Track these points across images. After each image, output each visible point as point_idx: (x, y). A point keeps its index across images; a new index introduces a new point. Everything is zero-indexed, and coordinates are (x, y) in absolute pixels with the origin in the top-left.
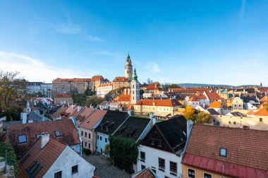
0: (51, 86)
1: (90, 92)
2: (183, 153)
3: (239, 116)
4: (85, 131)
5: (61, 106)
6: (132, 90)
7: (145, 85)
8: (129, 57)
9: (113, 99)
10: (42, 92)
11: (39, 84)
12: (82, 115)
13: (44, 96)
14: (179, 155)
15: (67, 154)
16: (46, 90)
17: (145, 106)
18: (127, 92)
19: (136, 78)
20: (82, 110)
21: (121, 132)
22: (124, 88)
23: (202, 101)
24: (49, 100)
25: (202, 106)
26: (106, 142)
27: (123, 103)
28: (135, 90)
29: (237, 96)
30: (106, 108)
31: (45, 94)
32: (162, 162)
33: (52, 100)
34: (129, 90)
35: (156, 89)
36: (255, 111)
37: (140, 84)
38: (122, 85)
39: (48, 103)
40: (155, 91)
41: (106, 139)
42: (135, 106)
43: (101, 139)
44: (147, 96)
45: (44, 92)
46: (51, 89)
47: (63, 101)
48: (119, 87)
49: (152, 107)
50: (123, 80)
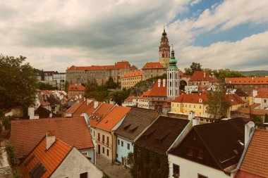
2: (235, 170)
4: (102, 133)
5: (75, 101)
6: (169, 80)
9: (142, 93)
10: (54, 83)
11: (51, 73)
13: (56, 88)
14: (228, 174)
16: (59, 81)
17: (188, 104)
18: (162, 83)
19: (174, 64)
20: (99, 107)
22: (158, 78)
24: (61, 94)
26: (129, 148)
27: (156, 99)
28: (172, 80)
30: (132, 105)
31: (58, 86)
33: (65, 94)
34: (164, 80)
35: (205, 80)
37: (181, 72)
38: (155, 74)
39: (61, 97)
40: (203, 82)
41: (129, 145)
42: (172, 103)
43: (122, 145)
44: (191, 90)
45: (57, 84)
46: (65, 79)
47: (78, 96)
48: (150, 77)
49: (197, 105)
50: (157, 67)
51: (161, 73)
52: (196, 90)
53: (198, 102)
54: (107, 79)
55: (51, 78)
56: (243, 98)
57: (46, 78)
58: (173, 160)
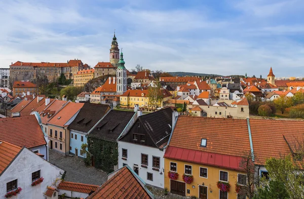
0: (8, 71)
1: (64, 80)
3: (224, 106)
4: (55, 129)
5: (22, 99)
6: (119, 78)
7: (134, 73)
8: (115, 39)
9: (94, 89)
12: (52, 109)
14: (162, 150)
15: (24, 159)
17: (133, 98)
18: (112, 80)
19: (123, 64)
20: (51, 104)
21: (101, 128)
22: (109, 76)
23: (192, 91)
24: (4, 91)
25: (191, 96)
26: (82, 140)
27: (107, 94)
28: (121, 78)
29: (223, 86)
30: (85, 100)
32: (144, 158)
33: (9, 91)
34: (114, 78)
35: (146, 78)
36: (238, 101)
37: (128, 71)
38: (106, 72)
39: (4, 95)
40: (145, 80)
41: (82, 137)
42: (121, 97)
43: (76, 138)
44: (135, 86)
46: (8, 75)
47: (26, 92)
48: (102, 75)
49: (140, 98)
50: (108, 66)
51: (112, 72)
52: (140, 86)
53: (141, 96)
54: (59, 75)
56: (171, 92)
58: (122, 145)
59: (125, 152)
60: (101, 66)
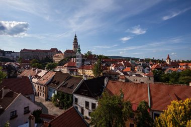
1: (48, 59)
3: (139, 76)
4: (40, 86)
5: (25, 69)
7: (86, 56)
8: (76, 37)
9: (64, 65)
11: (10, 52)
12: (39, 75)
13: (13, 61)
15: (20, 100)
16: (15, 57)
17: (85, 70)
18: (73, 60)
20: (39, 72)
21: (64, 86)
22: (72, 57)
23: (121, 67)
24: (17, 64)
25: (120, 70)
28: (78, 59)
29: (140, 64)
31: (15, 59)
32: (87, 104)
34: (75, 59)
38: (70, 55)
40: (93, 60)
43: (51, 91)
44: (87, 63)
45: (14, 58)
46: (19, 56)
48: (68, 57)
49: (89, 71)
50: (71, 52)
51: (74, 55)
52: (89, 63)
53: (90, 69)
54: (45, 57)
55: (9, 55)
56: (108, 67)
57: (7, 55)
59: (76, 100)
60: (68, 52)
